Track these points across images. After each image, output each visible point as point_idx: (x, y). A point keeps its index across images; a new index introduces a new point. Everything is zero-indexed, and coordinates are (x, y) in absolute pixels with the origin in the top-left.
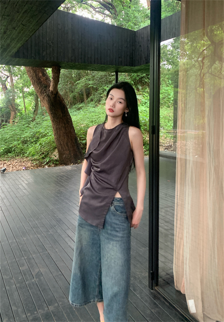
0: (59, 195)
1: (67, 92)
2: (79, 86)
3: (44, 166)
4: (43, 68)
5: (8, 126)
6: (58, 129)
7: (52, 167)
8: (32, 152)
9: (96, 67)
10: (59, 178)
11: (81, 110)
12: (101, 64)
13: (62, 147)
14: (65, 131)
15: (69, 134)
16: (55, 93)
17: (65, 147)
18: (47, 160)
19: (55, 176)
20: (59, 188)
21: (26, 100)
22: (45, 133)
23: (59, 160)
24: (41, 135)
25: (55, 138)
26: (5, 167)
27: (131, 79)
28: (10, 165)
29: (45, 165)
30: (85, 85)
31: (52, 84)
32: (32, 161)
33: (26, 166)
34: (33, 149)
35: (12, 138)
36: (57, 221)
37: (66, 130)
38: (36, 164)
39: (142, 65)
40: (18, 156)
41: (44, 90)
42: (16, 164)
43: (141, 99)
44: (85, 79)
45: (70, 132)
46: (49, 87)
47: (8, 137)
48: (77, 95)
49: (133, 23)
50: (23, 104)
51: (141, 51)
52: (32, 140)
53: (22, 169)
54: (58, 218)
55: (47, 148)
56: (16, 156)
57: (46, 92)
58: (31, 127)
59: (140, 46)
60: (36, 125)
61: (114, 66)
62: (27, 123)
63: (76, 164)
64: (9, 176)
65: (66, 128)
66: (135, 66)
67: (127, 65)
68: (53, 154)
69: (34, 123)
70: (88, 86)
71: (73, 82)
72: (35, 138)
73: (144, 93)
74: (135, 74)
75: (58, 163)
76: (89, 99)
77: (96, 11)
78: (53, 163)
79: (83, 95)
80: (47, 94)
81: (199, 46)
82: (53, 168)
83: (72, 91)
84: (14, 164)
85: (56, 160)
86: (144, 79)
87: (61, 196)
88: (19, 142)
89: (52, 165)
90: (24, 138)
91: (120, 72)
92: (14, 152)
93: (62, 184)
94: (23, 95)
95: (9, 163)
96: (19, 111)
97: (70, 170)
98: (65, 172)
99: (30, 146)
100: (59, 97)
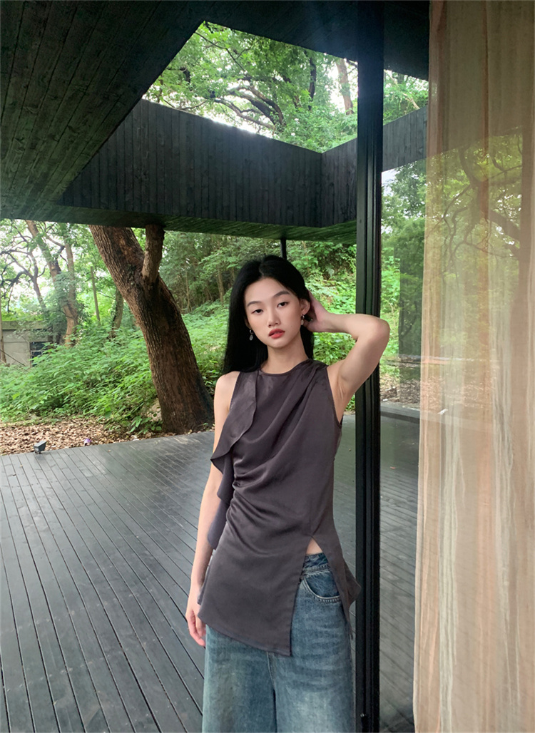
0: (157, 504)
1: (183, 280)
2: (209, 268)
3: (130, 437)
4: (127, 228)
5: (57, 349)
6: (161, 356)
7: (148, 438)
8: (106, 406)
9: (239, 226)
10: (159, 464)
11: (212, 317)
12: (251, 222)
13: (168, 396)
14: (175, 361)
15: (184, 368)
16: (154, 281)
17: (174, 394)
18: (137, 422)
19: (151, 458)
20: (158, 487)
21: (100, 296)
22: (133, 365)
23: (162, 423)
24: (126, 369)
25: (155, 377)
26: (48, 439)
27: (312, 253)
28: (57, 433)
29: (133, 433)
30: (221, 264)
31: (146, 263)
32: (105, 424)
33: (92, 436)
34: (107, 400)
35: (63, 376)
36: (150, 566)
37: (177, 359)
38: (113, 432)
39: (336, 225)
40: (76, 413)
41: (131, 275)
42: (72, 431)
43: (333, 295)
44: (220, 254)
45: (187, 363)
46: (141, 269)
47: (55, 374)
48: (204, 285)
49: (317, 141)
50: (94, 304)
51: (334, 195)
52: (107, 380)
53: (83, 442)
54: (152, 558)
55: (137, 396)
56: (71, 414)
57: (134, 280)
58: (106, 351)
59: (333, 185)
60: (115, 347)
61: (278, 226)
62: (99, 343)
63: (199, 432)
64: (51, 460)
65: (176, 356)
66: (321, 227)
67: (304, 225)
68: (150, 410)
69: (112, 344)
70: (227, 266)
71: (195, 258)
72: (112, 375)
73: (339, 283)
74: (322, 244)
75: (159, 428)
77: (242, 117)
78: (150, 430)
79: (216, 285)
80: (137, 282)
81: (447, 189)
82: (147, 442)
83: (195, 278)
84: (66, 432)
85: (157, 424)
86: (340, 254)
87: (162, 507)
88: (80, 383)
89: (147, 433)
90: (90, 374)
91: (290, 239)
92: (67, 405)
93: (165, 477)
94: (93, 285)
95: (57, 430)
96: (85, 316)
97: (184, 445)
98: (174, 449)
99: (103, 393)
100: (162, 289)
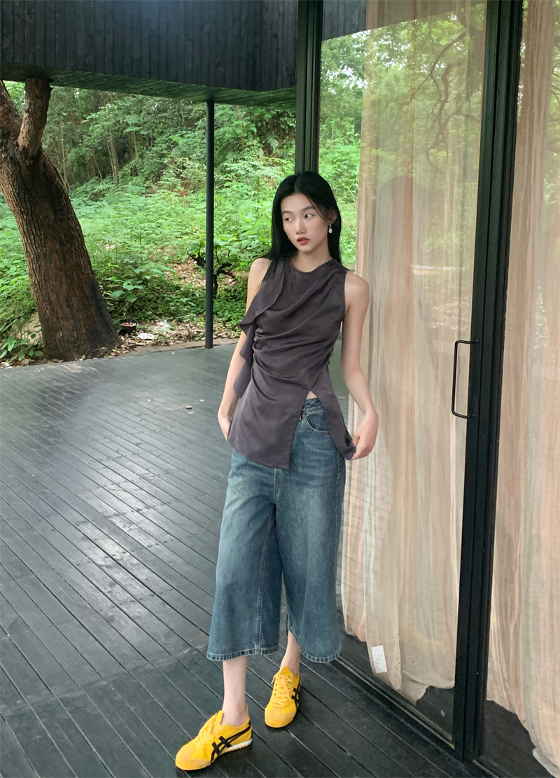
0: (51, 440)
6: (42, 256)
7: (25, 365)
9: (152, 85)
10: (46, 396)
11: (103, 201)
12: (168, 81)
13: (52, 310)
14: (62, 263)
15: (74, 273)
16: (35, 154)
17: (61, 308)
18: (10, 345)
19: (34, 389)
20: (49, 422)
23: (43, 346)
25: (34, 285)
29: (3, 360)
30: (115, 125)
31: (24, 128)
37: (65, 261)
39: (280, 89)
43: (276, 176)
45: (78, 266)
46: (17, 137)
48: (89, 154)
51: (278, 50)
57: (6, 151)
59: (276, 36)
61: (204, 86)
63: (95, 358)
65: (64, 257)
66: (260, 91)
68: (26, 329)
70: (125, 129)
71: (77, 114)
73: (284, 161)
75: (39, 354)
76: (127, 169)
78: (27, 356)
80: (11, 154)
82: (26, 370)
83: (75, 142)
85: (36, 348)
87: (58, 443)
89: (23, 360)
91: (219, 103)
93: (57, 411)
97: (76, 374)
98: (62, 377)
100: (44, 165)
